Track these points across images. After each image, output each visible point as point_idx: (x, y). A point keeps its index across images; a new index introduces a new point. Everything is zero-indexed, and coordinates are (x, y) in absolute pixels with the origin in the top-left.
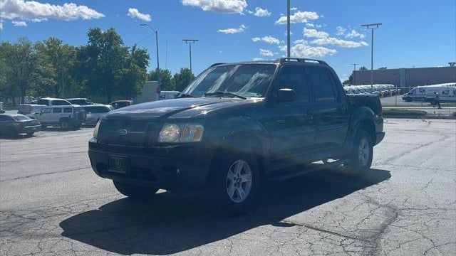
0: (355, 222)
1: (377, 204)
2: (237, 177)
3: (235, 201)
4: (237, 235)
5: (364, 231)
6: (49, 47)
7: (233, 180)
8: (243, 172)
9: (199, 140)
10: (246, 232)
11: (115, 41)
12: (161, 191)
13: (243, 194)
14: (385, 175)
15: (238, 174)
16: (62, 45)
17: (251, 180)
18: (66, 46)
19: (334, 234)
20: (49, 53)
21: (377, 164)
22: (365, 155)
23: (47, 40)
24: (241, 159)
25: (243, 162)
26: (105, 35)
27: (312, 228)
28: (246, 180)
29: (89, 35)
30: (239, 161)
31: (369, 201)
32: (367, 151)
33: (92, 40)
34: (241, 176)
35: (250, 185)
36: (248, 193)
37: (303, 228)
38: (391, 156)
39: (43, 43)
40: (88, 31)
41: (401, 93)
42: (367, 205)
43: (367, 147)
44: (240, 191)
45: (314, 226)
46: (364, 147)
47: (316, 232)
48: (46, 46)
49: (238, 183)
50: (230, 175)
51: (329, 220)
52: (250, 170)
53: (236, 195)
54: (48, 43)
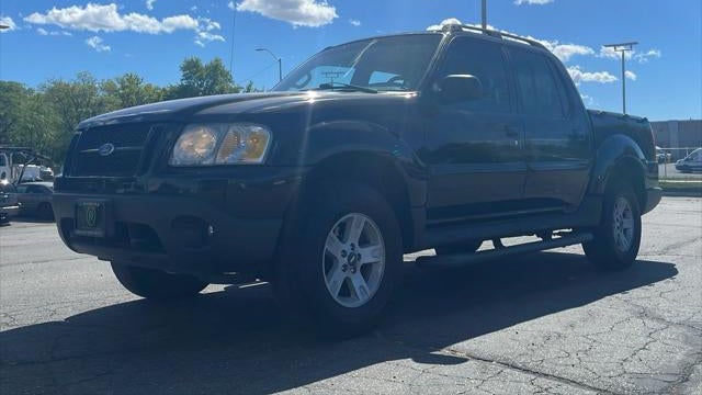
0: (618, 357)
1: (660, 319)
2: (349, 252)
3: (343, 304)
4: (333, 379)
5: (640, 376)
6: (123, 88)
7: (339, 256)
8: (364, 241)
9: (260, 160)
10: (356, 373)
11: (221, 79)
12: (212, 288)
13: (363, 291)
14: (667, 271)
15: (352, 245)
16: (143, 85)
17: (382, 260)
18: (149, 86)
19: (568, 381)
20: (122, 96)
21: (648, 252)
22: (625, 230)
23: (122, 76)
24: (358, 210)
25: (365, 219)
26: (207, 68)
27: (514, 367)
28: (372, 260)
29: (184, 69)
30: (356, 216)
31: (643, 314)
32: (629, 224)
33: (186, 77)
34: (358, 250)
35: (379, 270)
36: (375, 287)
37: (493, 365)
38: (673, 243)
39: (115, 82)
40: (182, 63)
41: (673, 160)
42: (640, 321)
43: (630, 214)
44: (357, 281)
45: (519, 362)
46: (624, 216)
47: (524, 376)
48: (119, 86)
49: (353, 264)
50: (333, 246)
51: (553, 350)
52: (379, 237)
53: (346, 290)
54: (122, 83)
